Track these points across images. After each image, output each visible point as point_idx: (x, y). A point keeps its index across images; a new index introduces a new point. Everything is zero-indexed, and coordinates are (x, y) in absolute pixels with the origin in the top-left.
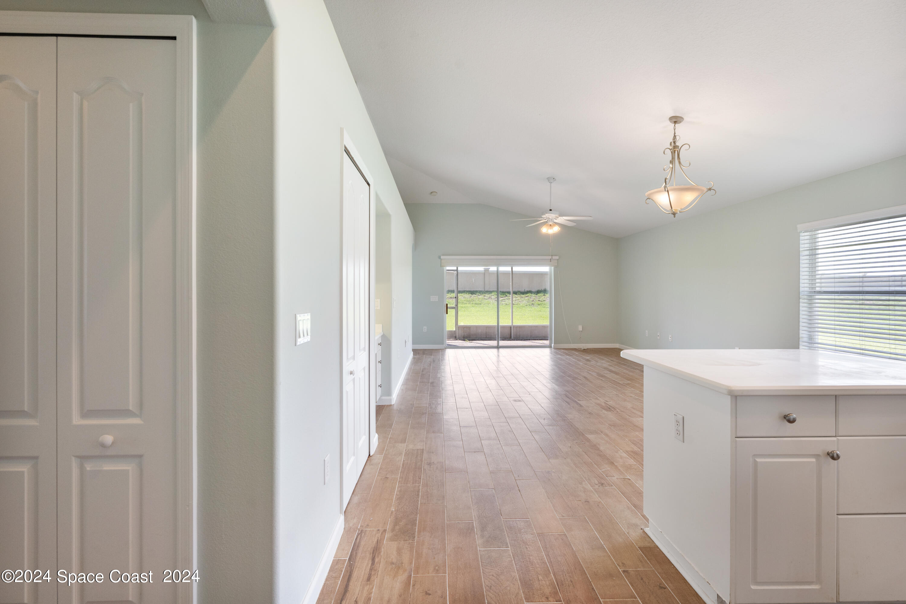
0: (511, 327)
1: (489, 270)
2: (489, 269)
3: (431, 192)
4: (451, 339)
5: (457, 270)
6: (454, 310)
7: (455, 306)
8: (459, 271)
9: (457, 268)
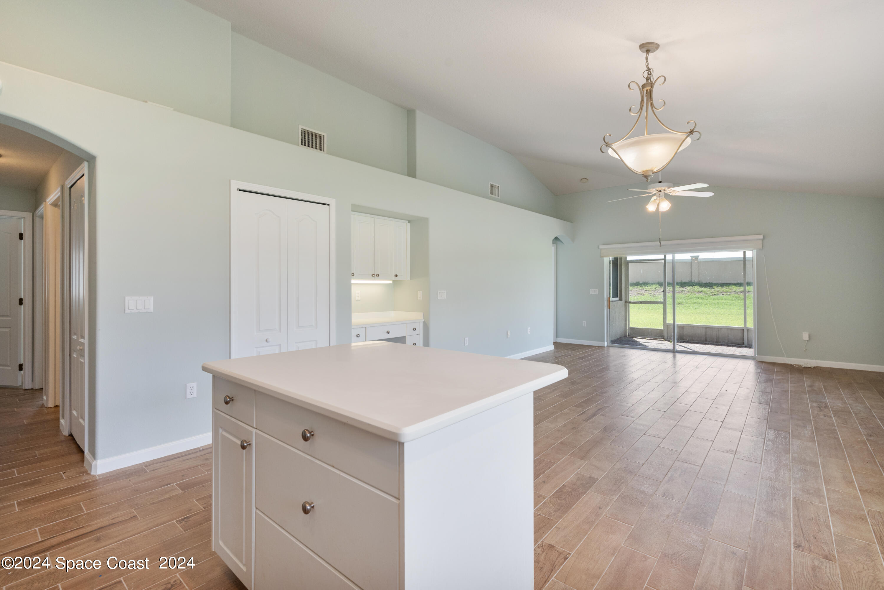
0: (743, 330)
1: (699, 258)
2: (698, 256)
3: (582, 178)
4: (658, 339)
5: (665, 260)
6: (662, 306)
7: (663, 301)
8: (667, 261)
9: (665, 256)
